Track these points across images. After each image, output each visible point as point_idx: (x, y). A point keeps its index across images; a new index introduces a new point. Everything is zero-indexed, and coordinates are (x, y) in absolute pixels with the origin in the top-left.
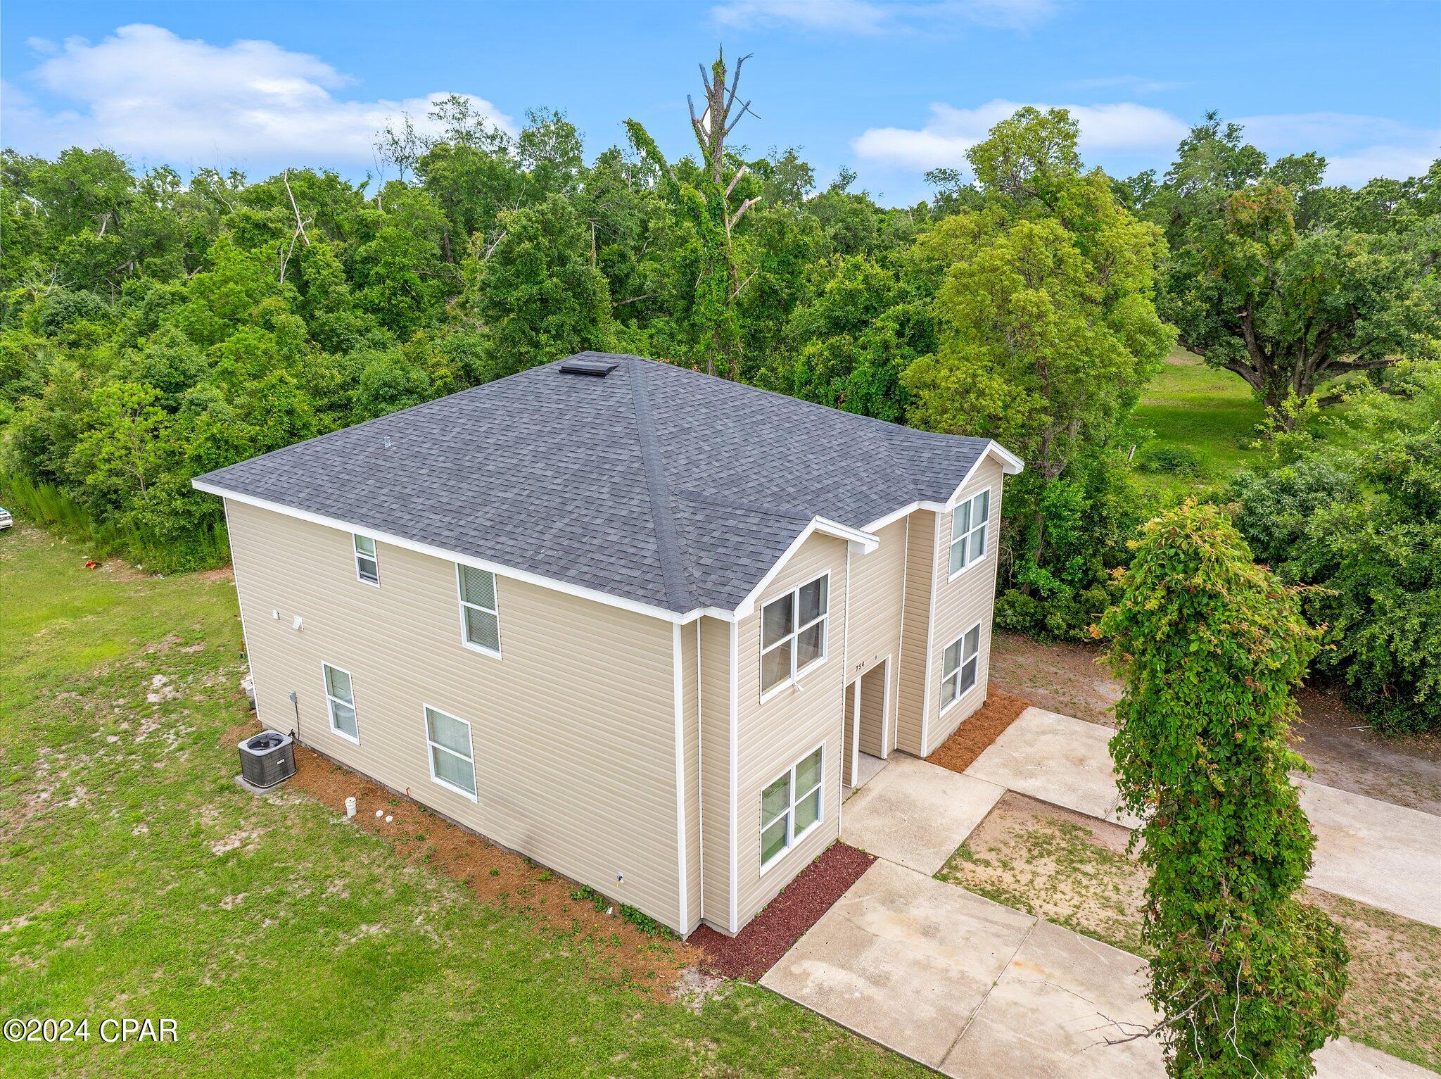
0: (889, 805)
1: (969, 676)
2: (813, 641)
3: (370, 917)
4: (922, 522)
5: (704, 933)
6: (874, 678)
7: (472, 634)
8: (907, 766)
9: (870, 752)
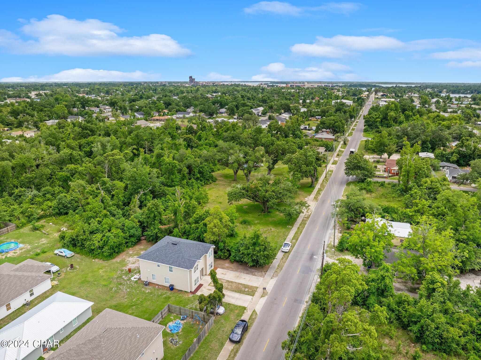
0: (204, 280)
1: (212, 266)
2: (197, 268)
3: (164, 295)
4: (206, 256)
5: (191, 292)
6: (202, 269)
7: (170, 271)
8: (206, 276)
9: (203, 275)
